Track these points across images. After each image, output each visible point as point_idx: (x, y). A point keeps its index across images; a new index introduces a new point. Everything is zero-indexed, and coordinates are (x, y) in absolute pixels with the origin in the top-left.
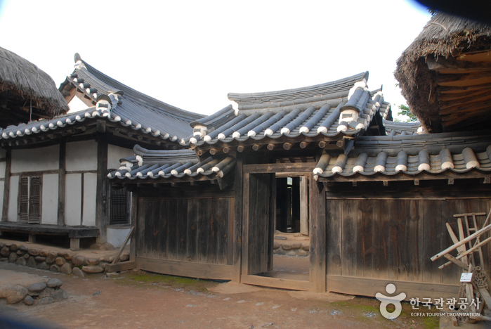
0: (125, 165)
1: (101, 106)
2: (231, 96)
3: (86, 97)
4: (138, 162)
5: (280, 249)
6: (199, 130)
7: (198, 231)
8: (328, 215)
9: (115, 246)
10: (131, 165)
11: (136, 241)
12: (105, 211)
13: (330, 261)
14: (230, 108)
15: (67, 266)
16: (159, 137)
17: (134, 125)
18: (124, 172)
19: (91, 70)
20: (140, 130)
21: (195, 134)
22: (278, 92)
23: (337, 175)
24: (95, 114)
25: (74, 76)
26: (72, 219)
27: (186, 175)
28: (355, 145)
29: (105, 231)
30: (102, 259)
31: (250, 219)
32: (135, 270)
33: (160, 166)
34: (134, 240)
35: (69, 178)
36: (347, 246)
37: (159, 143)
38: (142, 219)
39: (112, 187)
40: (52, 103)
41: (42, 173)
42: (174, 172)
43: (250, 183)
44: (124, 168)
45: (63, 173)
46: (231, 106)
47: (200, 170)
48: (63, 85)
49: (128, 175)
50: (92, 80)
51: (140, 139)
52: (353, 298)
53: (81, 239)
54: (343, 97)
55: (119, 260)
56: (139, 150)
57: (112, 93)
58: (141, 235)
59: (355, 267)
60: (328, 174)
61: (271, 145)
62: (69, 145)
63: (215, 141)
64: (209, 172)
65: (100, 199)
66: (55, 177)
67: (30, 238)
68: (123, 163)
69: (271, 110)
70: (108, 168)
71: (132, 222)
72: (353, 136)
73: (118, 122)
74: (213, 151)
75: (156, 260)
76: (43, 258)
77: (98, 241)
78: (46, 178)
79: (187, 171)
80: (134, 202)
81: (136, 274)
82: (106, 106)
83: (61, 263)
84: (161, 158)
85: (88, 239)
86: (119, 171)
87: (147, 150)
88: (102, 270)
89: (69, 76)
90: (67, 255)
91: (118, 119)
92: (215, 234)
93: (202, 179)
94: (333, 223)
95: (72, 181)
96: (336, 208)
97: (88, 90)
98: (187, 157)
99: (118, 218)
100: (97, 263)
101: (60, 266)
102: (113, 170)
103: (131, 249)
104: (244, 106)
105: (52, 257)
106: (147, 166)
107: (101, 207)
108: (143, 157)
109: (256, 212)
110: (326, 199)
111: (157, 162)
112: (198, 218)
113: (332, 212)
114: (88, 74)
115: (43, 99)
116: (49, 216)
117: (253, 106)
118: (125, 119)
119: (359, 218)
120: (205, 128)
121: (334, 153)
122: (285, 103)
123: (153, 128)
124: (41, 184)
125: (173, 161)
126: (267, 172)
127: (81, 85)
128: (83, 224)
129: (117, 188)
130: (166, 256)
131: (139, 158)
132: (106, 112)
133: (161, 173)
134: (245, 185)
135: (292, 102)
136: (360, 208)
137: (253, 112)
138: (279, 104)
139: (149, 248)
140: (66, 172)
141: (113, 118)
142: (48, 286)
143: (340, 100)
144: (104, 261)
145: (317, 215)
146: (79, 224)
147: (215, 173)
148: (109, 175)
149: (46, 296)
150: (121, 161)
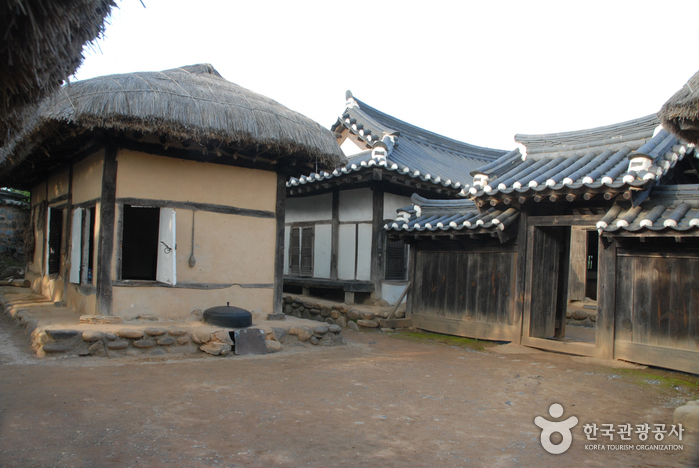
0: (402, 216)
1: (377, 153)
2: (518, 138)
3: (359, 139)
4: (416, 212)
5: (588, 319)
6: (479, 180)
7: (479, 288)
8: (618, 273)
9: (390, 303)
10: (409, 216)
11: (413, 297)
12: (380, 265)
13: (620, 325)
14: (517, 152)
15: (342, 319)
16: (440, 184)
17: (411, 172)
18: (401, 223)
19: (364, 107)
20: (418, 178)
21: (475, 183)
22: (571, 133)
23: (621, 229)
24: (371, 163)
25: (346, 116)
26: (346, 273)
27: (465, 228)
28: (650, 195)
29: (381, 287)
30: (377, 314)
31: (534, 276)
32: (411, 328)
33: (439, 217)
34: (410, 296)
35: (343, 229)
36: (640, 309)
37: (439, 191)
38: (419, 274)
39: (389, 239)
40: (334, 159)
41: (314, 223)
42: (453, 224)
43: (535, 236)
44: (401, 219)
45: (336, 224)
46: (518, 150)
47: (479, 222)
48: (334, 127)
49: (405, 226)
50: (365, 120)
51: (418, 186)
52: (645, 367)
53: (356, 293)
54: (646, 137)
55: (394, 316)
56: (417, 199)
57: (388, 135)
58: (418, 290)
59: (649, 333)
60: (612, 228)
61: (553, 196)
62: (343, 194)
63: (495, 191)
64: (489, 225)
65: (375, 251)
66: (328, 228)
67: (304, 291)
68: (400, 214)
69: (563, 154)
70: (384, 218)
71: (409, 278)
72: (641, 186)
73: (395, 171)
74: (494, 202)
75: (432, 317)
76: (318, 311)
77: (372, 296)
78: (318, 228)
79: (467, 223)
80: (411, 256)
81: (412, 331)
82: (382, 154)
83: (336, 316)
84: (441, 208)
85: (363, 293)
86: (396, 222)
87: (426, 200)
88: (376, 326)
89: (341, 117)
90: (342, 308)
91: (395, 166)
92: (496, 292)
93: (482, 232)
94: (625, 283)
95: (346, 232)
96: (628, 267)
97: (361, 132)
98: (468, 207)
99: (395, 274)
100: (373, 317)
101: (335, 319)
102: (390, 221)
103: (407, 306)
104: (533, 150)
105: (327, 309)
106: (425, 218)
107: (377, 261)
108: (422, 207)
109: (542, 269)
110: (617, 256)
111: (436, 212)
112: (479, 274)
113: (623, 270)
114: (361, 113)
115: (326, 155)
116: (321, 270)
117: (543, 149)
118: (402, 166)
119: (654, 278)
120: (486, 177)
121: (625, 205)
122: (579, 145)
123: (433, 174)
124: (313, 235)
125: (453, 212)
126: (554, 224)
127: (354, 127)
128: (358, 278)
129: (392, 240)
130: (443, 314)
131: (417, 209)
132: (382, 160)
133: (440, 225)
134: (529, 239)
135: (587, 144)
136: (656, 267)
137: (541, 157)
138: (571, 147)
139: (426, 305)
140: (339, 223)
141: (389, 166)
142: (329, 331)
143: (643, 141)
144: (379, 316)
145: (606, 274)
146: (353, 278)
147: (494, 226)
148: (386, 226)
149: (328, 338)
150: (398, 211)
